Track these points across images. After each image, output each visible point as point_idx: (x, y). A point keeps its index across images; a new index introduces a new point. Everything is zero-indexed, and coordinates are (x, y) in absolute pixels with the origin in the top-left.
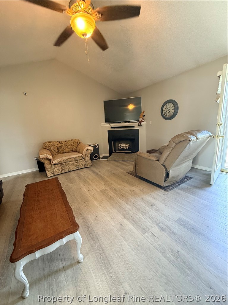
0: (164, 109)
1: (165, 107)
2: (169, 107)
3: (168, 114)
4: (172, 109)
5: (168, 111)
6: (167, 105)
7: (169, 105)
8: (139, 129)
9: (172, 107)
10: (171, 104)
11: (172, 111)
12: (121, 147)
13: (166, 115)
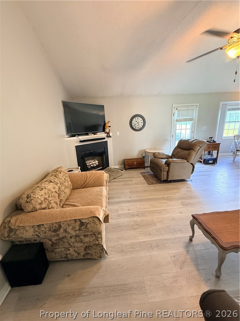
0: (133, 122)
1: (134, 120)
2: (138, 120)
3: (137, 126)
4: (140, 122)
5: (138, 124)
6: (136, 118)
7: (138, 118)
8: (107, 141)
9: (141, 121)
10: (140, 118)
11: (141, 125)
12: (91, 165)
13: (136, 127)
